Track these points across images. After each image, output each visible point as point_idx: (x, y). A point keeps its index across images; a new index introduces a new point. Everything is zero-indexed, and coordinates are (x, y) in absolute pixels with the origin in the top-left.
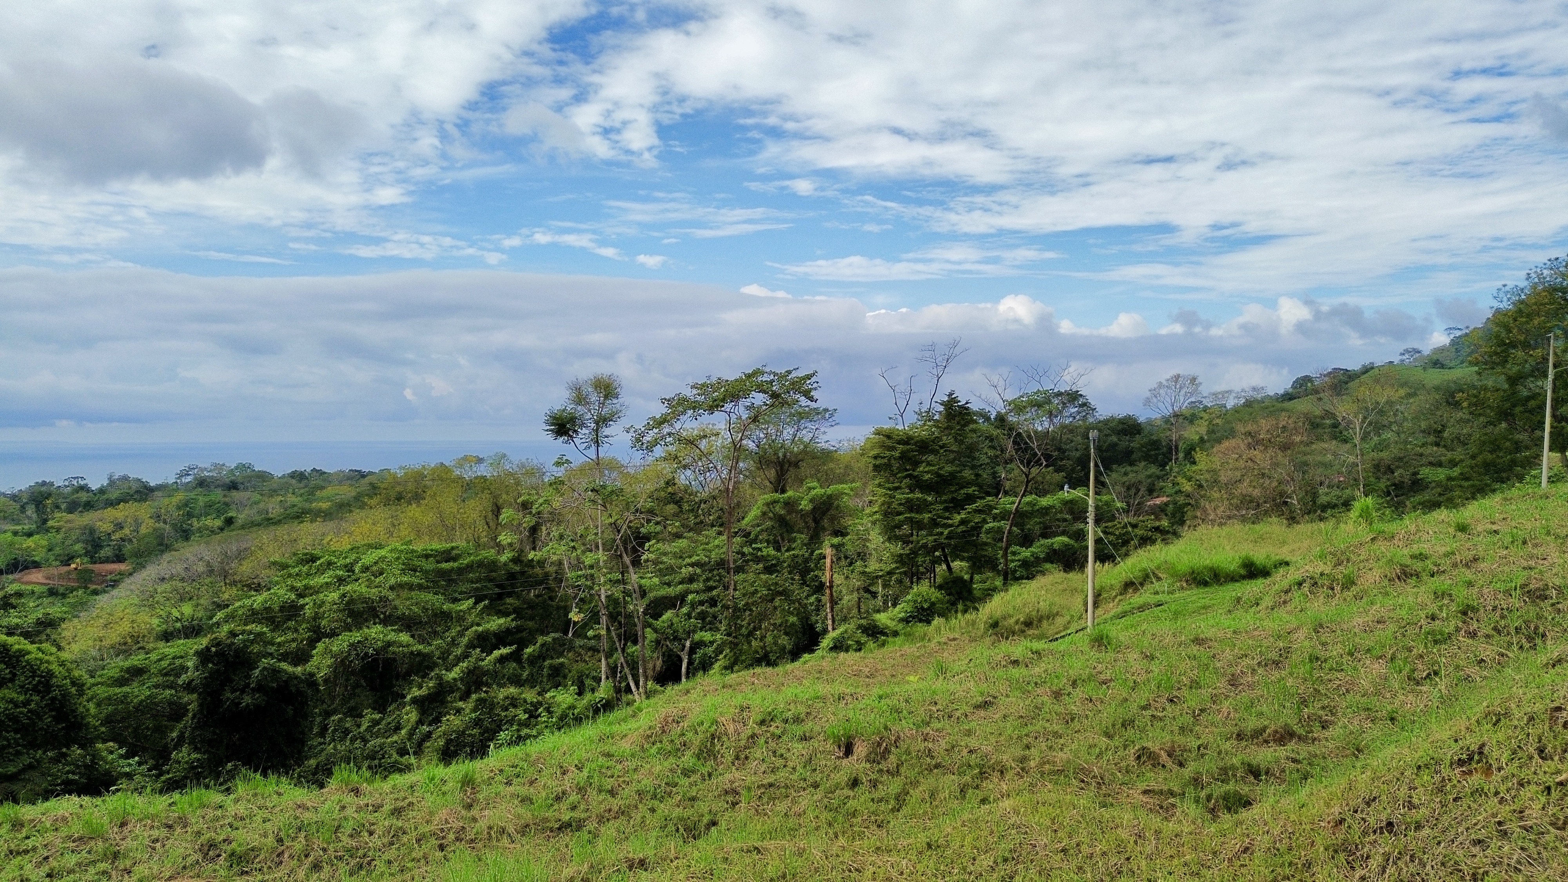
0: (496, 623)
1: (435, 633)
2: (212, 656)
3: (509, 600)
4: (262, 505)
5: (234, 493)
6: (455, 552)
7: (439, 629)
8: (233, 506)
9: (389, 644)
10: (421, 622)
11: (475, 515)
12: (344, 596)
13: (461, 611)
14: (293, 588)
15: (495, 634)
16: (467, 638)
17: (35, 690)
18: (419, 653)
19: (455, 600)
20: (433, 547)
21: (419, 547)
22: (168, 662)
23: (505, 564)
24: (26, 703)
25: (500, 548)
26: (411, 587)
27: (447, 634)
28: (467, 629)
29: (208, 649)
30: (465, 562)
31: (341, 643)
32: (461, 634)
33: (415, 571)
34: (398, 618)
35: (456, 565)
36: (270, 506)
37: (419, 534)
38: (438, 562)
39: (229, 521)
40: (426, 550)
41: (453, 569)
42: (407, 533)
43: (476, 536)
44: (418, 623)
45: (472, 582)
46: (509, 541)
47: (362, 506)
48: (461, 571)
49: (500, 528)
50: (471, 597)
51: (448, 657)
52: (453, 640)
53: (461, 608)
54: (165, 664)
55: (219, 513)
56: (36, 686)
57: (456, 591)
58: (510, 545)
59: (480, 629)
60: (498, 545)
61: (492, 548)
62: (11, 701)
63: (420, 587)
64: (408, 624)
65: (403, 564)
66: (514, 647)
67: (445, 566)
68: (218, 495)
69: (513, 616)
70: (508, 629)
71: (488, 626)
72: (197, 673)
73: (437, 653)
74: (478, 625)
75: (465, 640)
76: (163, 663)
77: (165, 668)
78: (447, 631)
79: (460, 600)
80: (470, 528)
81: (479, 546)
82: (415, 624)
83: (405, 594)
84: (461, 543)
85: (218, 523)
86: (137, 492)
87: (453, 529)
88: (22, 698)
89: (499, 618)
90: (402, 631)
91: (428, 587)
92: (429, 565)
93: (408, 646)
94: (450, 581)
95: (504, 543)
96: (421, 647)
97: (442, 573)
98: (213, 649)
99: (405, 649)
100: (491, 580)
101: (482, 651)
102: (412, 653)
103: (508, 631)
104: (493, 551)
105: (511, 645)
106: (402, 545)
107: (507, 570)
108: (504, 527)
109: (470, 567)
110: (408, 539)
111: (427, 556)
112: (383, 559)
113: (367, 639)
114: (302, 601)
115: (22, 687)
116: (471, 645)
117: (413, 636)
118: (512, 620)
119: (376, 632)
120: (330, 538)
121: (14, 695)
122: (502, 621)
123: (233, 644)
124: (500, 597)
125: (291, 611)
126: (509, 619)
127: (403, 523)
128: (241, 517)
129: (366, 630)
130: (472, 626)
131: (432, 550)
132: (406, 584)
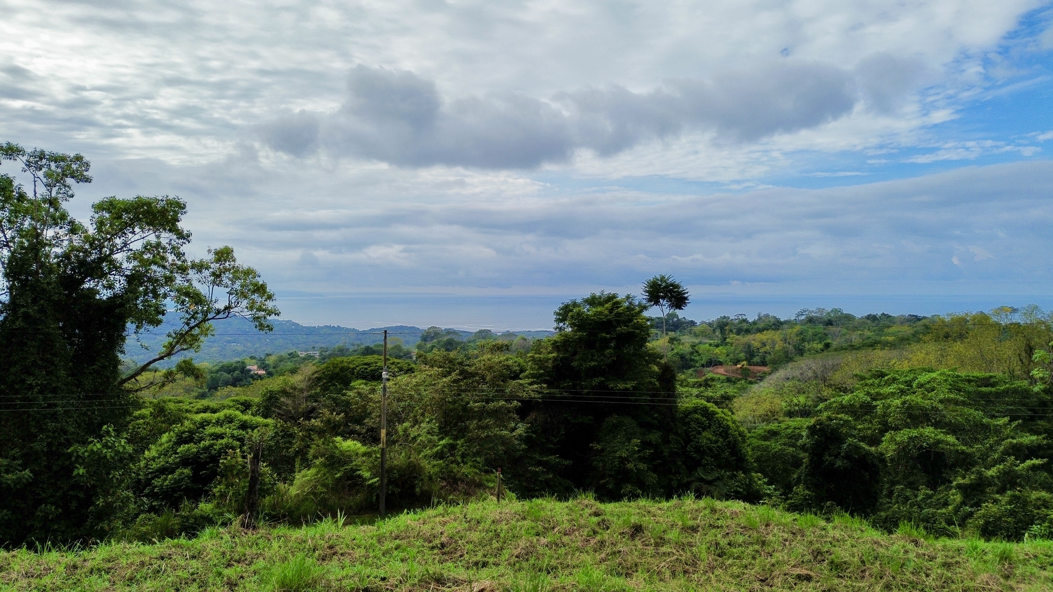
0: (1028, 439)
1: (976, 439)
2: (817, 431)
3: (1039, 422)
4: (847, 337)
5: (830, 327)
6: (992, 380)
7: (979, 436)
8: (830, 336)
9: (939, 442)
10: (964, 429)
11: (1010, 353)
12: (904, 403)
13: (998, 425)
14: (868, 394)
15: (1027, 447)
16: (1003, 447)
17: (720, 435)
18: (963, 452)
19: (993, 417)
20: (975, 374)
21: (963, 373)
22: (791, 430)
23: (1037, 393)
24: (716, 442)
25: (1033, 381)
26: (956, 403)
27: (986, 441)
28: (1003, 440)
29: (814, 426)
30: (1002, 388)
31: (903, 435)
32: (998, 443)
33: (960, 391)
34: (946, 424)
35: (994, 389)
36: (853, 337)
37: (963, 364)
38: (978, 386)
39: (827, 346)
40: (969, 376)
41: (991, 393)
42: (953, 362)
43: (1011, 369)
44: (962, 430)
45: (1008, 404)
46: (1041, 375)
47: (919, 340)
48: (998, 395)
49: (1032, 364)
50: (1007, 416)
51: (986, 459)
52: (991, 447)
53: (998, 423)
54: (789, 431)
55: (821, 340)
56: (721, 432)
57: (994, 410)
58: (1042, 379)
59: (1015, 441)
60: (1031, 378)
61: (1026, 379)
62: (709, 439)
63: (964, 403)
64: (954, 429)
65: (950, 385)
66: (1045, 460)
67: (983, 389)
68: (820, 328)
69: (1044, 435)
70: (1039, 445)
71: (1021, 440)
72: (808, 440)
73: (978, 455)
74: (1013, 438)
75: (1001, 448)
76: (788, 430)
77: (789, 434)
78: (986, 439)
79: (997, 417)
80: (1006, 362)
81: (1014, 376)
82: (960, 430)
83: (952, 407)
84: (998, 374)
85: (820, 346)
86: (774, 324)
87: (991, 362)
88: (714, 438)
89: (1031, 435)
90: (949, 434)
91: (970, 404)
92: (971, 388)
93: (954, 445)
94: (989, 402)
95: (1037, 377)
96: (964, 448)
97: (983, 396)
98: (818, 427)
99: (952, 448)
100: (1024, 405)
101: (1016, 459)
102: (957, 451)
103: (1039, 447)
104: (1026, 382)
105: (1043, 457)
106: (949, 371)
107: (1038, 398)
108: (1036, 364)
109: (1006, 392)
110: (954, 367)
111: (969, 381)
112: (934, 380)
113: (922, 436)
114: (874, 403)
115: (714, 432)
116: (1006, 453)
117: (958, 439)
118: (1044, 439)
119: (928, 431)
120: (894, 361)
121: (710, 436)
122: (1034, 438)
123: (830, 425)
124: (1032, 419)
125: (867, 408)
126: (1041, 437)
127: (950, 355)
128: (835, 344)
129: (922, 430)
130: (1007, 438)
131: (973, 377)
132: (952, 399)
